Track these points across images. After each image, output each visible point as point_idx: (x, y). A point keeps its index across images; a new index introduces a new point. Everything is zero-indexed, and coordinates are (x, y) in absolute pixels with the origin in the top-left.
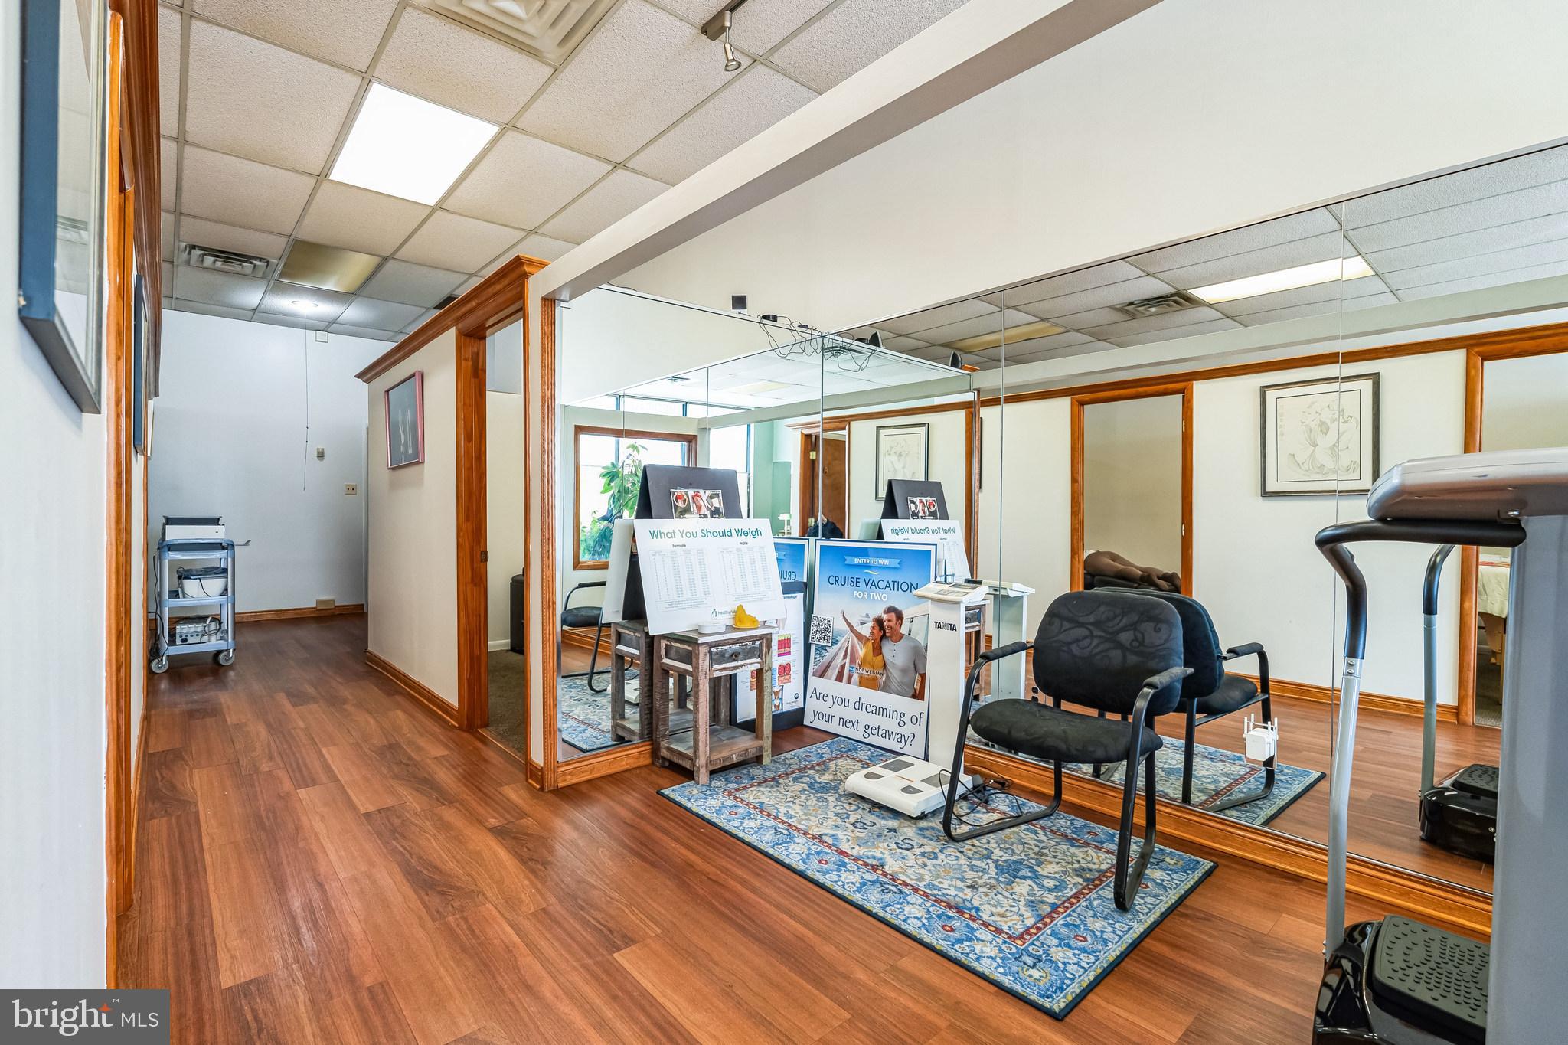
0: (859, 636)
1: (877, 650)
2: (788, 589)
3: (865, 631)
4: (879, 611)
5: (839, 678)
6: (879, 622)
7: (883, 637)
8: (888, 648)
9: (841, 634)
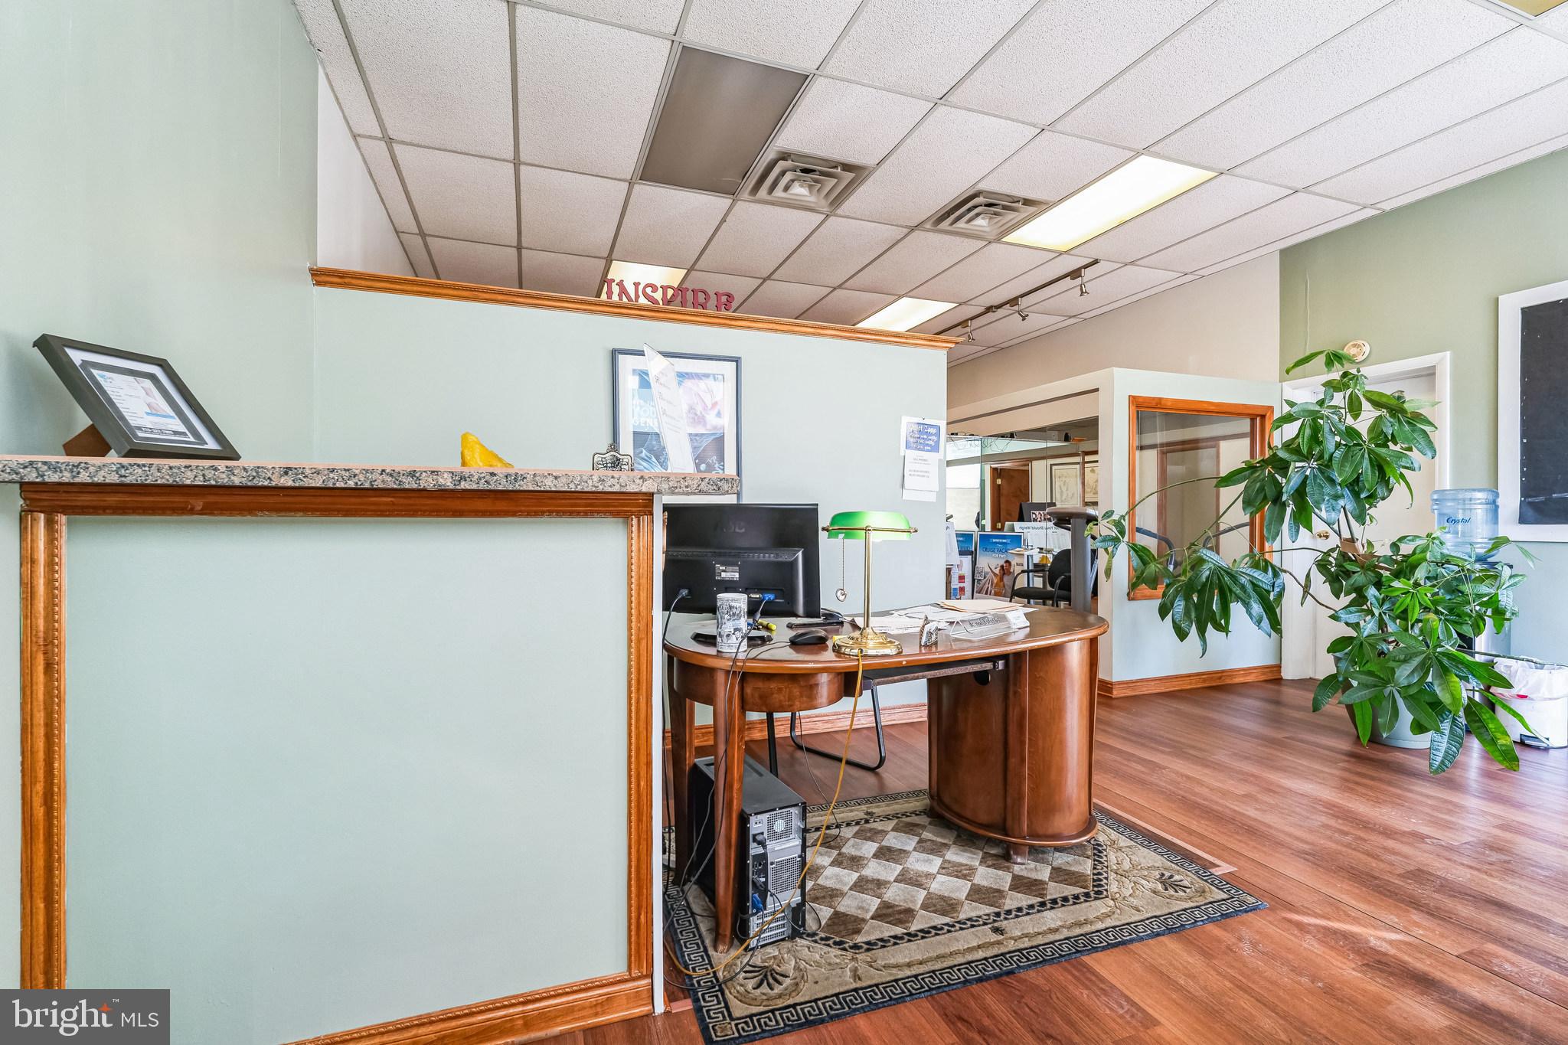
0: (995, 574)
1: (1001, 579)
2: (961, 553)
3: (997, 571)
4: (1002, 562)
5: (986, 593)
6: (1002, 567)
7: (1004, 574)
8: (1006, 579)
9: (987, 573)
